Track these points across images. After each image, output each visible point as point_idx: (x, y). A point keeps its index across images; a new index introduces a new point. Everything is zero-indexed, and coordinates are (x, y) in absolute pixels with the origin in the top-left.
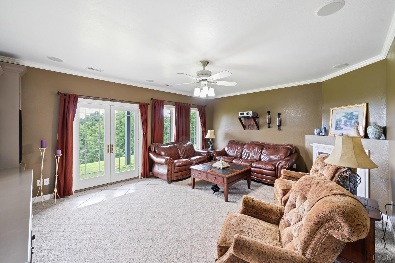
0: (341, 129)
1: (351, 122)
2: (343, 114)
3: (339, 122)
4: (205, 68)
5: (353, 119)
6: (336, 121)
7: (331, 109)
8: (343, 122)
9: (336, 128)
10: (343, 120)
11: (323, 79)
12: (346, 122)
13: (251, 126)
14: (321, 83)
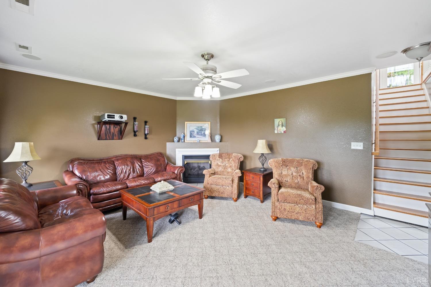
0: (194, 137)
1: (202, 133)
2: (195, 127)
3: (192, 133)
4: (209, 62)
5: (202, 131)
6: (190, 132)
7: (186, 123)
8: (196, 132)
9: (191, 137)
10: (196, 131)
11: (178, 98)
12: (197, 133)
13: (109, 134)
14: (175, 101)
